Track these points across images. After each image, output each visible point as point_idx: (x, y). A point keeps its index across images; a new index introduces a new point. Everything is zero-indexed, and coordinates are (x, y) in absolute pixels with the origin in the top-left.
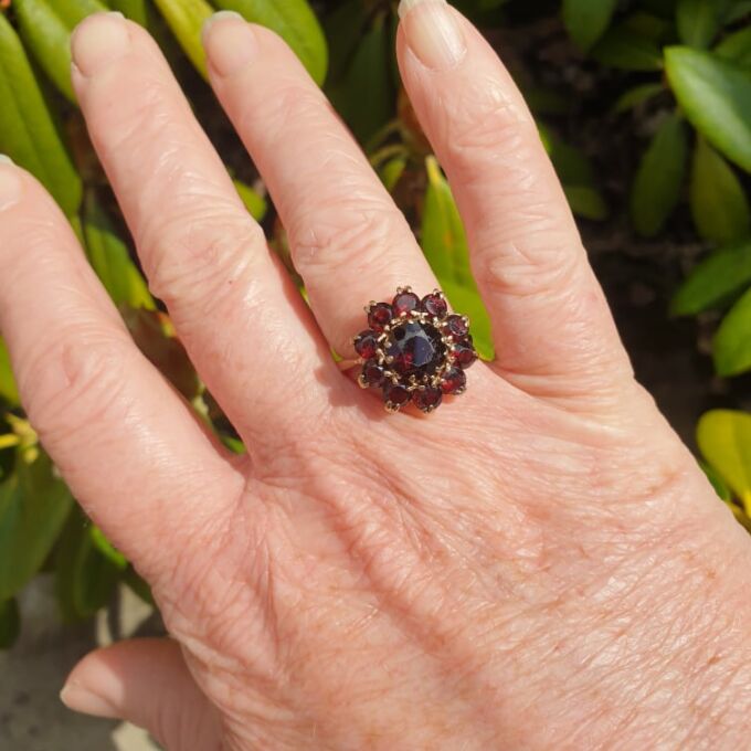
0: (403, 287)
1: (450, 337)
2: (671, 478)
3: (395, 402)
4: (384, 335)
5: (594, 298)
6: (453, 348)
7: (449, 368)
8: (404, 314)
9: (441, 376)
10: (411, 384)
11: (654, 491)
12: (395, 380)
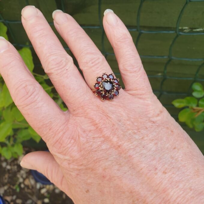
0: (104, 73)
1: (115, 84)
2: (161, 112)
3: (104, 98)
4: (101, 84)
5: (145, 74)
6: (116, 86)
7: (115, 91)
8: (104, 79)
9: (113, 92)
10: (107, 94)
11: (158, 115)
12: (103, 94)
